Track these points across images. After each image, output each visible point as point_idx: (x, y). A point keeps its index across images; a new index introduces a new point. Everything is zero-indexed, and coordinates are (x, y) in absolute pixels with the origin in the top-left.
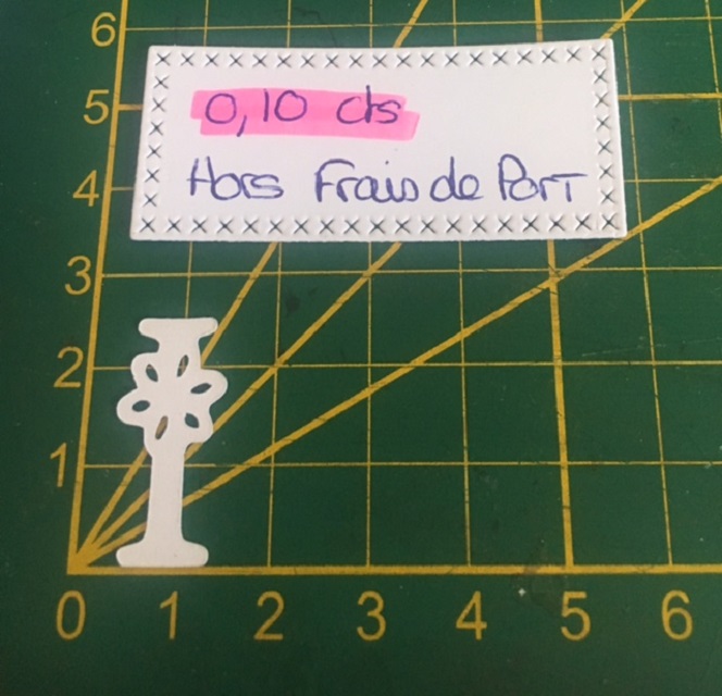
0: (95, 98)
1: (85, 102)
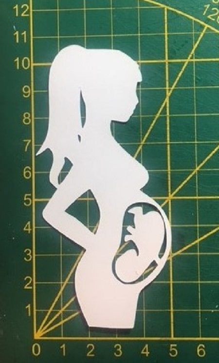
0: (27, 197)
1: (24, 198)
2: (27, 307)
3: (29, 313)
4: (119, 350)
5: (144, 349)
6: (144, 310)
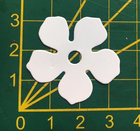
2: (11, 77)
3: (14, 83)
4: (111, 121)
5: (136, 120)
6: (137, 79)
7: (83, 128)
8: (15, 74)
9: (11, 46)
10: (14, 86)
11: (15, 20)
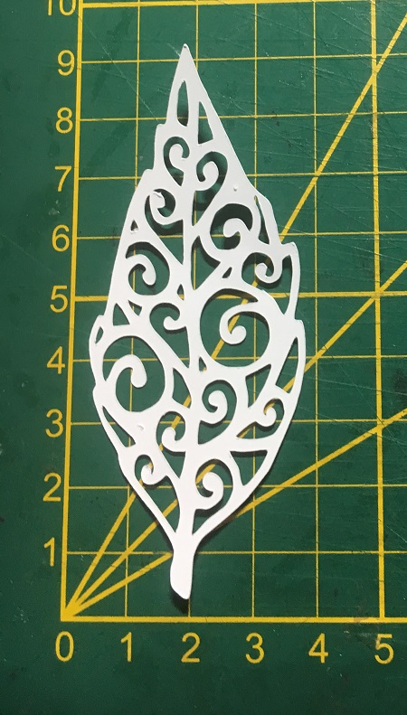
1: (50, 296)
2: (46, 546)
3: (52, 560)
4: (257, 646)
5: (315, 646)
6: (317, 552)
7: (197, 660)
8: (53, 539)
9: (46, 479)
10: (52, 564)
11: (54, 422)
